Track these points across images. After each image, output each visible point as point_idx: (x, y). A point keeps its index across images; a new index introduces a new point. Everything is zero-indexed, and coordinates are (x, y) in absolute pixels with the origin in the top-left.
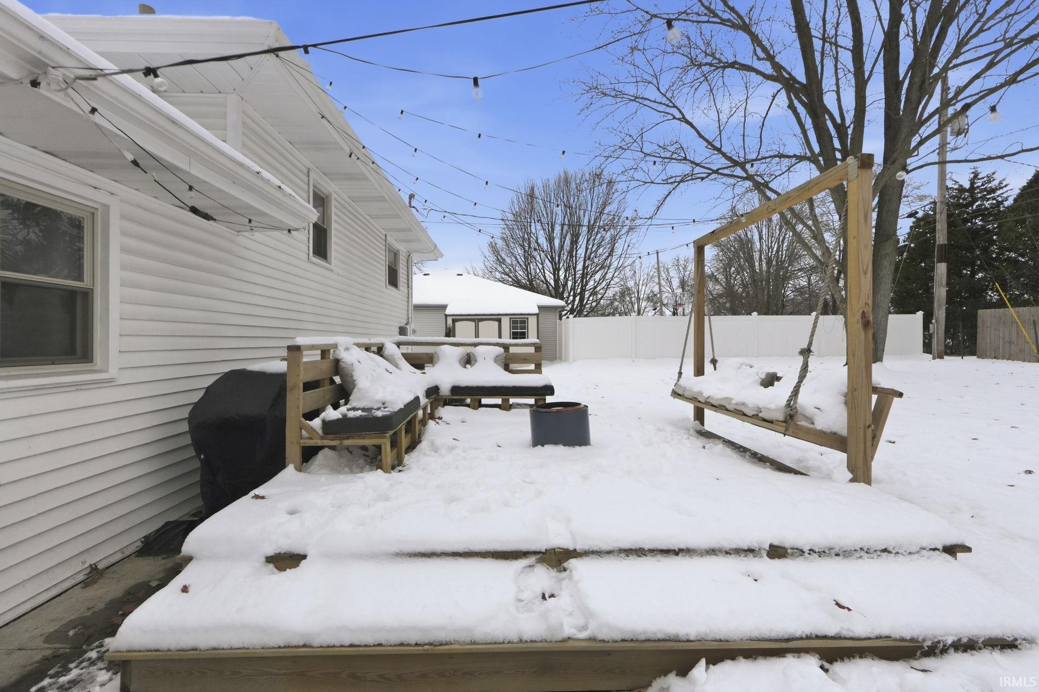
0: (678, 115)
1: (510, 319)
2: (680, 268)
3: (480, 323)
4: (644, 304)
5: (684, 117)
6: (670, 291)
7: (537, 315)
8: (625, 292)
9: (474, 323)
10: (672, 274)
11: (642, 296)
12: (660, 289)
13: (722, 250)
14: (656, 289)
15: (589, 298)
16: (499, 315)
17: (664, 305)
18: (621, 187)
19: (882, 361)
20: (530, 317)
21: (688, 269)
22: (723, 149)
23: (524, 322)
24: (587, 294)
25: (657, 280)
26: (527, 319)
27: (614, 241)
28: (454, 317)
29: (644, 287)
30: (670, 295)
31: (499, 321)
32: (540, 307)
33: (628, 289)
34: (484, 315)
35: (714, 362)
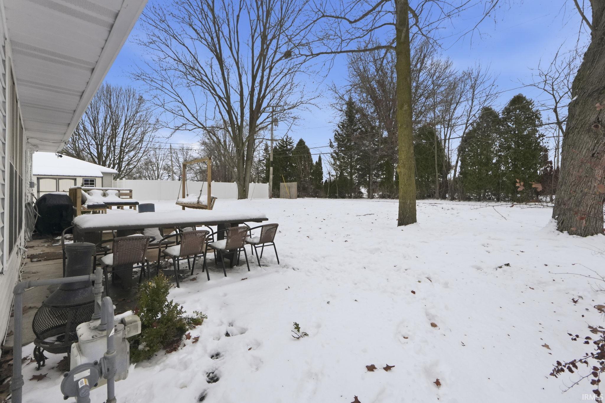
0: (180, 101)
1: (83, 179)
2: (184, 153)
3: (60, 180)
4: (161, 172)
5: (183, 102)
6: (178, 165)
7: (102, 177)
8: (148, 163)
9: (55, 180)
10: (179, 156)
11: (160, 167)
12: (172, 164)
13: (207, 147)
14: (170, 163)
15: (125, 166)
16: (75, 176)
17: (174, 173)
18: (147, 105)
19: (247, 198)
20: (97, 179)
21: (189, 154)
22: (198, 119)
23: (93, 181)
24: (124, 164)
25: (170, 158)
26: (95, 179)
27: (144, 133)
28: (39, 176)
29: (162, 162)
30: (178, 168)
31: (75, 180)
32: (103, 173)
33: (151, 162)
34: (63, 176)
35: (188, 195)
